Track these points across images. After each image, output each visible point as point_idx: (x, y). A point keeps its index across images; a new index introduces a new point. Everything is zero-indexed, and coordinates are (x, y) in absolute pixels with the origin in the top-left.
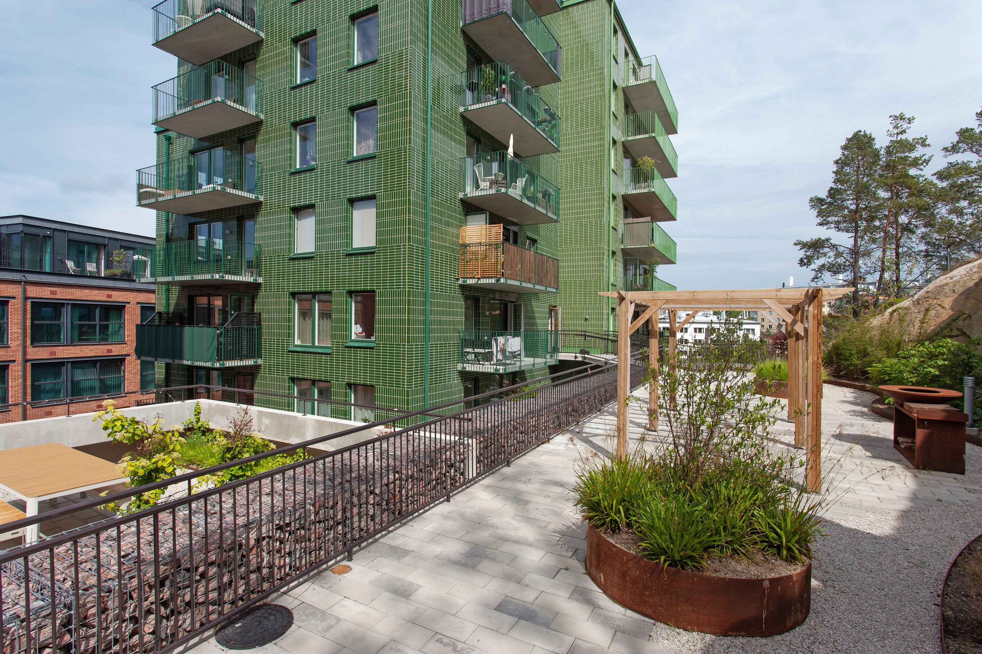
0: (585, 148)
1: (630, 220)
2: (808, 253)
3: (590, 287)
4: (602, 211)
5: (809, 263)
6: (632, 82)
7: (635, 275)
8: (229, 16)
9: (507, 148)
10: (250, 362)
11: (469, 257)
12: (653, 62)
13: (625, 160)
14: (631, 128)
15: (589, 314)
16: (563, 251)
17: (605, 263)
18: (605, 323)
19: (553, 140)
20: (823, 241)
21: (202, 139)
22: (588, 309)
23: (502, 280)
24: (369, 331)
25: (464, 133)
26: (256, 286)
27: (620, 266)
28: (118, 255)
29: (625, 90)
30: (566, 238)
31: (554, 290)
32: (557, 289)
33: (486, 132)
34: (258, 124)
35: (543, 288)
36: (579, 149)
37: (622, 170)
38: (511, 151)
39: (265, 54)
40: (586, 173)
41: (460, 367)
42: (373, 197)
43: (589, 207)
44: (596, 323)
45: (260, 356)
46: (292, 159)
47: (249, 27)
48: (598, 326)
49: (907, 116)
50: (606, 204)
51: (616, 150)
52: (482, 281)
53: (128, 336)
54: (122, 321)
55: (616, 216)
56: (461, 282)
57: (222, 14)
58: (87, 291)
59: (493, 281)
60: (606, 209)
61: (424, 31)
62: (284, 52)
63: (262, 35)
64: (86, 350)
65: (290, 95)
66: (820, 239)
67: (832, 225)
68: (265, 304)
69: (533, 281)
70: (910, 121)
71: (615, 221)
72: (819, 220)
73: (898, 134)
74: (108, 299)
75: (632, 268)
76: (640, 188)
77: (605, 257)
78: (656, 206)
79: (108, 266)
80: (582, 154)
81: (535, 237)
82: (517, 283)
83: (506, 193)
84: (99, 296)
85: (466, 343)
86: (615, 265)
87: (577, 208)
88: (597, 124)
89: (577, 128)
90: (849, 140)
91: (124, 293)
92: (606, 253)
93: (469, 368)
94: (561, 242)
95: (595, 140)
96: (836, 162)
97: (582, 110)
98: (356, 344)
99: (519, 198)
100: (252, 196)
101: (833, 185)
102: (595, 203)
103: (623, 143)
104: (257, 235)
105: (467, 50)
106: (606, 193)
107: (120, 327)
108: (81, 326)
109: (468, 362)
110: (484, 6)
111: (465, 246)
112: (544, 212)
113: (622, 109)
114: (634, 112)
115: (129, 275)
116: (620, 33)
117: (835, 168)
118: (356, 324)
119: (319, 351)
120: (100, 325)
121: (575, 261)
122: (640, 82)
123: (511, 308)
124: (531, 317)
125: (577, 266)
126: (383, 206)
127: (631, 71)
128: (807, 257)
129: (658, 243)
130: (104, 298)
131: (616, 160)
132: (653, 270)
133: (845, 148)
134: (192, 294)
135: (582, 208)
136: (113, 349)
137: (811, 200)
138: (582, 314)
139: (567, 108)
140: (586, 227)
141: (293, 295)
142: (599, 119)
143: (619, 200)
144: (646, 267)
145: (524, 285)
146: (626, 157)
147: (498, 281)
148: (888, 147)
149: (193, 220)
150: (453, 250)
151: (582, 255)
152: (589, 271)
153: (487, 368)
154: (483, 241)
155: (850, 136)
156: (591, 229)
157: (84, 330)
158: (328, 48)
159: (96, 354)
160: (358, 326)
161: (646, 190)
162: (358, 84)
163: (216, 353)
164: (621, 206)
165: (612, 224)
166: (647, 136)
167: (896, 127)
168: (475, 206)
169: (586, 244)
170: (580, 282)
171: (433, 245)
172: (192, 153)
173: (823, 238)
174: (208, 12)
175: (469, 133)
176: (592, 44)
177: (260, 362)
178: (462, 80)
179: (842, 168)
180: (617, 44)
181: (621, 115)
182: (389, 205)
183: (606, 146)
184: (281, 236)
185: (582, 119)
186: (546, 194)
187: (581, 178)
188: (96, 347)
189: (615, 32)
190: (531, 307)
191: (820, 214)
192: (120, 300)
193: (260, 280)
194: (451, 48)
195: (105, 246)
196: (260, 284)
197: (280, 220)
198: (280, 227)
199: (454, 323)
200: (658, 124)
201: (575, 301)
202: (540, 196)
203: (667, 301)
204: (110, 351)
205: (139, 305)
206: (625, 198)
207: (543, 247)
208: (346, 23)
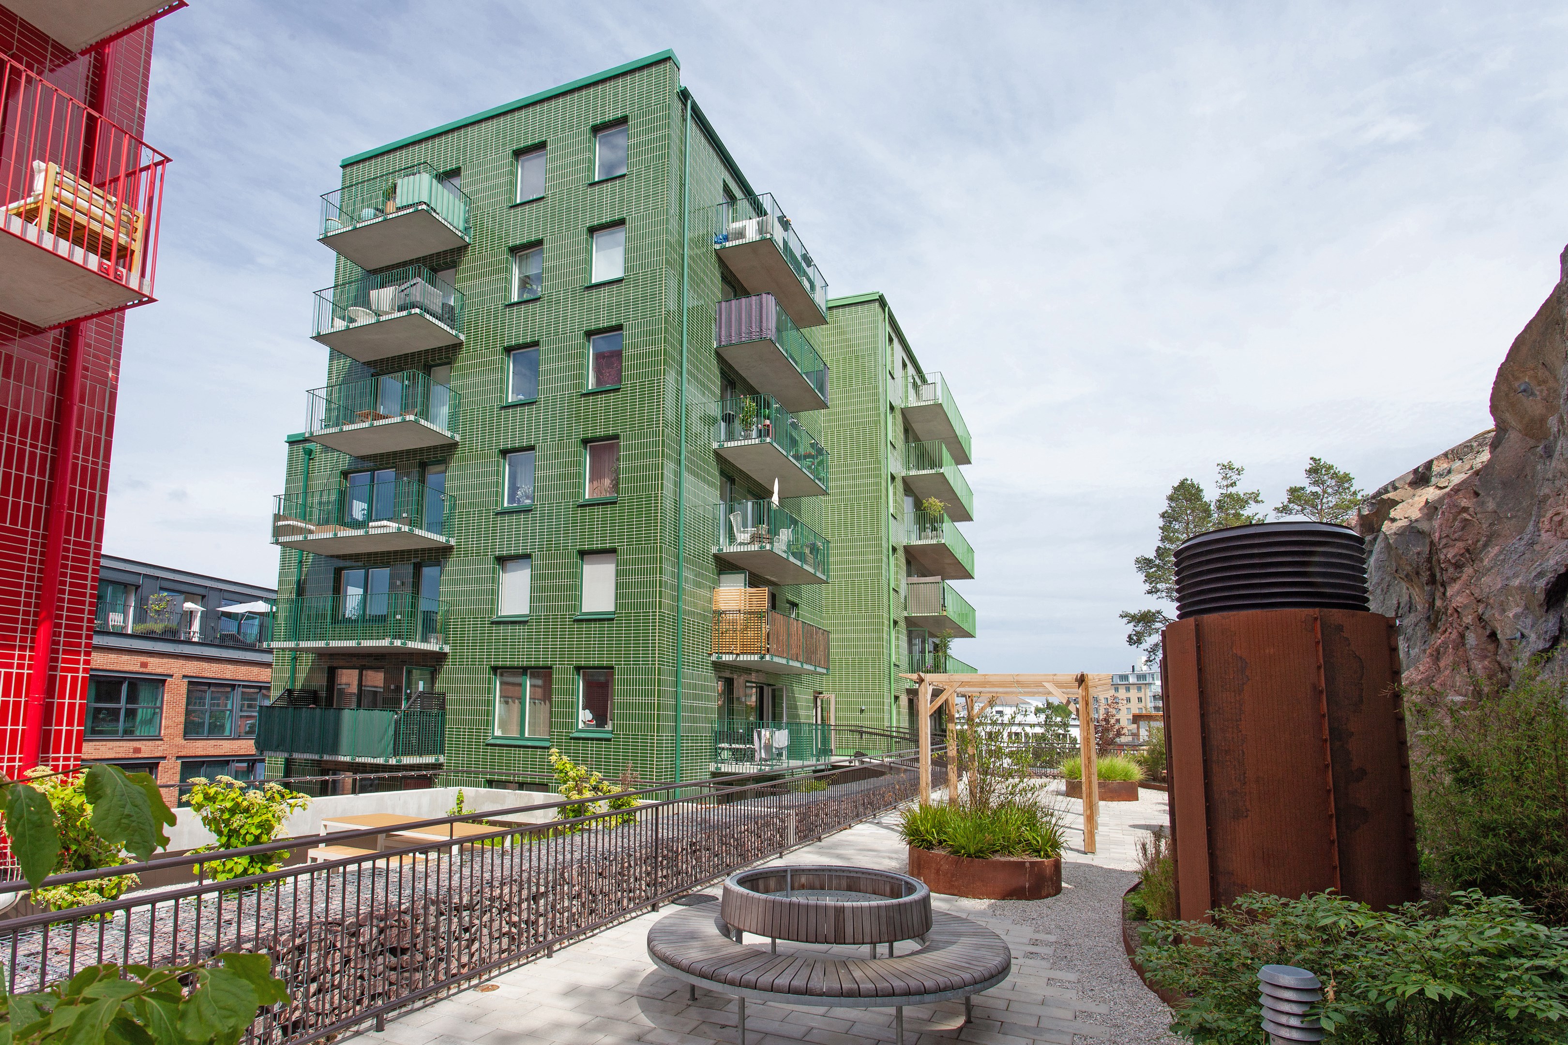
0: (855, 486)
1: (915, 579)
2: (1138, 629)
3: (867, 667)
4: (879, 568)
5: (1139, 642)
6: (913, 402)
7: (923, 651)
8: (428, 316)
9: (771, 493)
10: (430, 759)
11: (724, 627)
12: (938, 381)
13: (906, 498)
14: (913, 458)
15: (865, 703)
16: (830, 618)
17: (885, 636)
18: (886, 716)
19: (820, 480)
20: (1154, 614)
21: (363, 458)
22: (863, 696)
23: (768, 657)
24: (601, 718)
25: (717, 473)
26: (440, 657)
27: (904, 638)
28: (156, 601)
29: (904, 412)
30: (834, 602)
31: (824, 671)
32: (828, 669)
33: (741, 471)
34: (451, 447)
35: (812, 668)
36: (850, 486)
37: (903, 514)
38: (775, 498)
39: (463, 360)
40: (859, 517)
41: (712, 767)
42: (613, 551)
43: (863, 562)
44: (875, 715)
45: (442, 752)
46: (499, 495)
47: (448, 329)
48: (878, 719)
49: (1236, 465)
50: (885, 559)
51: (895, 488)
52: (742, 658)
53: (166, 727)
54: (158, 704)
55: (897, 573)
56: (714, 658)
57: (421, 315)
58: (113, 656)
59: (756, 658)
60: (884, 566)
61: (678, 358)
62: (493, 362)
63: (462, 337)
64: (103, 749)
65: (499, 416)
66: (1149, 611)
67: (1164, 594)
68: (449, 681)
69: (801, 658)
70: (1239, 472)
71: (896, 579)
72: (1147, 587)
73: (1227, 486)
74: (141, 670)
75: (917, 641)
76: (927, 538)
77: (886, 628)
78: (948, 561)
79: (141, 616)
80: (852, 493)
81: (796, 601)
82: (784, 661)
83: (771, 551)
84: (129, 664)
85: (719, 736)
86: (897, 638)
87: (847, 562)
88: (871, 455)
89: (845, 459)
90: (1175, 489)
91: (165, 660)
92: (886, 622)
93: (724, 768)
94: (827, 606)
95: (869, 477)
96: (1163, 516)
97: (852, 437)
98: (583, 735)
99: (784, 555)
100: (442, 539)
101: (1160, 544)
102: (871, 557)
103: (904, 479)
104: (442, 589)
105: (721, 373)
106: (884, 544)
107: (154, 713)
108: (98, 711)
109: (723, 761)
110: (743, 328)
111: (720, 613)
112: (812, 570)
113: (902, 436)
114: (917, 439)
115: (175, 632)
116: (896, 341)
117: (1161, 522)
118: (584, 709)
119: (529, 743)
120: (127, 709)
121: (845, 632)
122: (923, 404)
123: (767, 692)
124: (793, 707)
125: (848, 640)
126: (625, 563)
127: (910, 386)
128: (1138, 634)
129: (951, 612)
130: (137, 668)
131: (895, 501)
132: (946, 646)
133: (1171, 498)
134: (335, 664)
135: (853, 562)
136: (143, 748)
137: (1137, 561)
138: (857, 703)
139: (832, 433)
140: (860, 587)
141: (495, 669)
142: (874, 451)
143: (901, 553)
144: (937, 641)
145: (791, 663)
146: (906, 495)
147: (762, 658)
148: (1219, 501)
149: (341, 564)
150: (705, 618)
151: (856, 624)
152: (865, 646)
153: (748, 769)
154: (742, 608)
155: (1176, 484)
156: (866, 591)
157: (101, 716)
158: (553, 366)
159: (118, 756)
160: (587, 711)
161: (934, 542)
162: (594, 413)
163: (392, 745)
164: (903, 560)
165: (892, 585)
166: (933, 471)
167: (1225, 478)
168: (729, 563)
169: (860, 611)
170: (854, 660)
171: (686, 612)
172: (345, 474)
173: (1153, 611)
174: (400, 309)
175: (722, 473)
176: (863, 357)
177: (442, 759)
178: (715, 409)
179: (1170, 523)
180: (893, 355)
181: (900, 443)
182: (635, 562)
183: (884, 484)
184: (479, 592)
185: (852, 448)
186: (814, 549)
187: (852, 524)
188: (118, 743)
189: (891, 340)
190: (793, 693)
191: (1149, 578)
192: (159, 671)
193: (447, 649)
194: (704, 374)
195: (137, 587)
196: (446, 654)
197: (479, 571)
198: (478, 581)
199: (706, 710)
200: (946, 455)
201: (847, 685)
202: (807, 551)
203: (962, 684)
204: (137, 750)
205: (186, 680)
206: (908, 549)
207: (805, 613)
208: (581, 340)
